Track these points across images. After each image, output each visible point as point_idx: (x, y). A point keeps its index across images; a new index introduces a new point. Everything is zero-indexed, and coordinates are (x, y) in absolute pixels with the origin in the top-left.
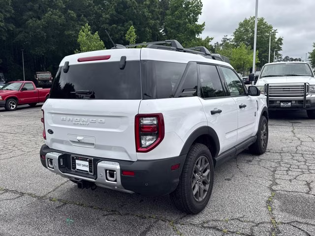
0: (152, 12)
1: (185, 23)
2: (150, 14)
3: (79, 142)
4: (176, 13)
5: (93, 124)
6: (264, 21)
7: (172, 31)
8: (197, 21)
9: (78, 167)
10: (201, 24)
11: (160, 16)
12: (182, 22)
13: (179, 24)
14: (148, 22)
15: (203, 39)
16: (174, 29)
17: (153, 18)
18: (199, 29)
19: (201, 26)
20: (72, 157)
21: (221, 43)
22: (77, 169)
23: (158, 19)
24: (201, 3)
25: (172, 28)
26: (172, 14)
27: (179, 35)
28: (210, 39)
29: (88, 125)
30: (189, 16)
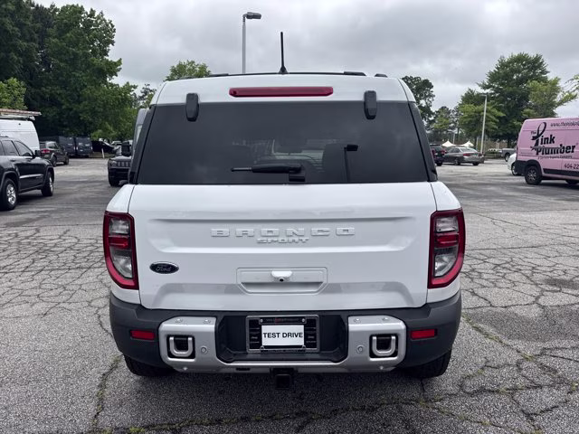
0: (21, 25)
1: (86, 55)
2: (17, 29)
3: (282, 282)
4: (68, 35)
5: (322, 239)
6: (208, 70)
7: (62, 65)
8: (107, 55)
9: (266, 342)
10: (115, 60)
11: (36, 36)
12: (80, 52)
13: (75, 55)
14: (14, 42)
15: (121, 86)
16: (66, 61)
17: (23, 37)
18: (113, 68)
19: (115, 63)
20: (250, 321)
21: (141, 95)
22: (266, 347)
23: (32, 40)
24: (113, 26)
25: (61, 61)
26: (59, 37)
27: (77, 75)
28: (132, 86)
29: (304, 243)
30: (93, 44)
